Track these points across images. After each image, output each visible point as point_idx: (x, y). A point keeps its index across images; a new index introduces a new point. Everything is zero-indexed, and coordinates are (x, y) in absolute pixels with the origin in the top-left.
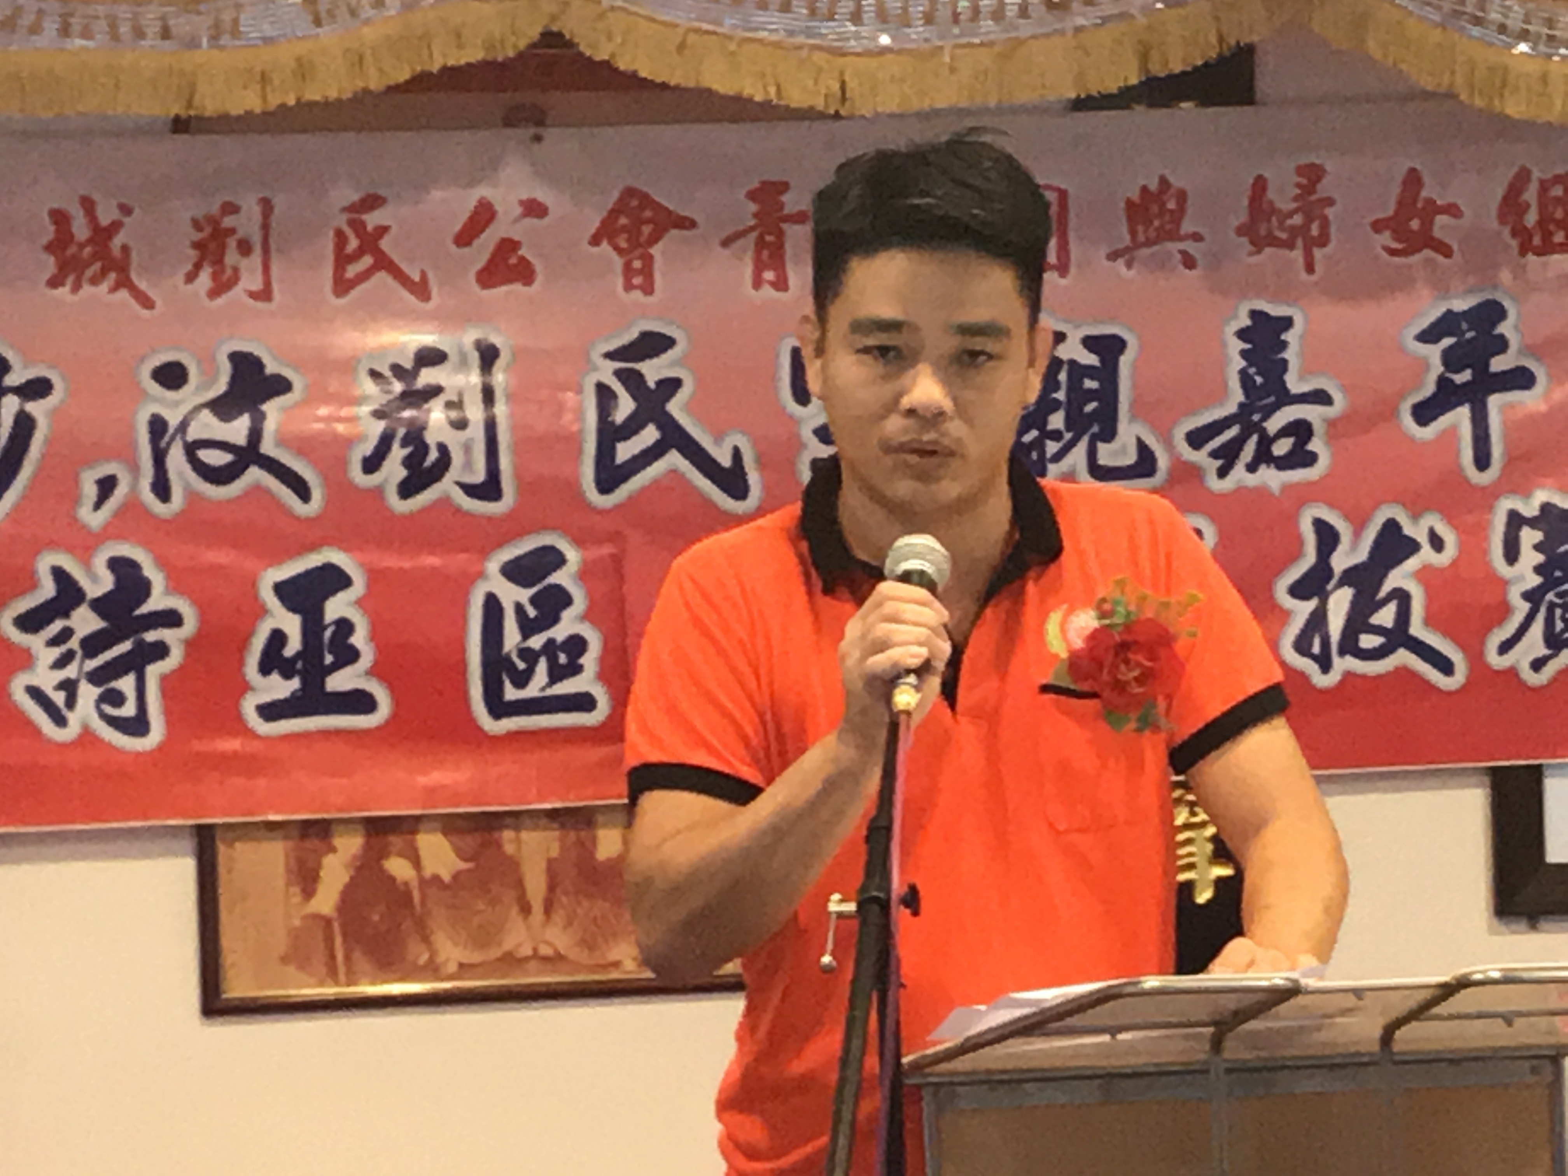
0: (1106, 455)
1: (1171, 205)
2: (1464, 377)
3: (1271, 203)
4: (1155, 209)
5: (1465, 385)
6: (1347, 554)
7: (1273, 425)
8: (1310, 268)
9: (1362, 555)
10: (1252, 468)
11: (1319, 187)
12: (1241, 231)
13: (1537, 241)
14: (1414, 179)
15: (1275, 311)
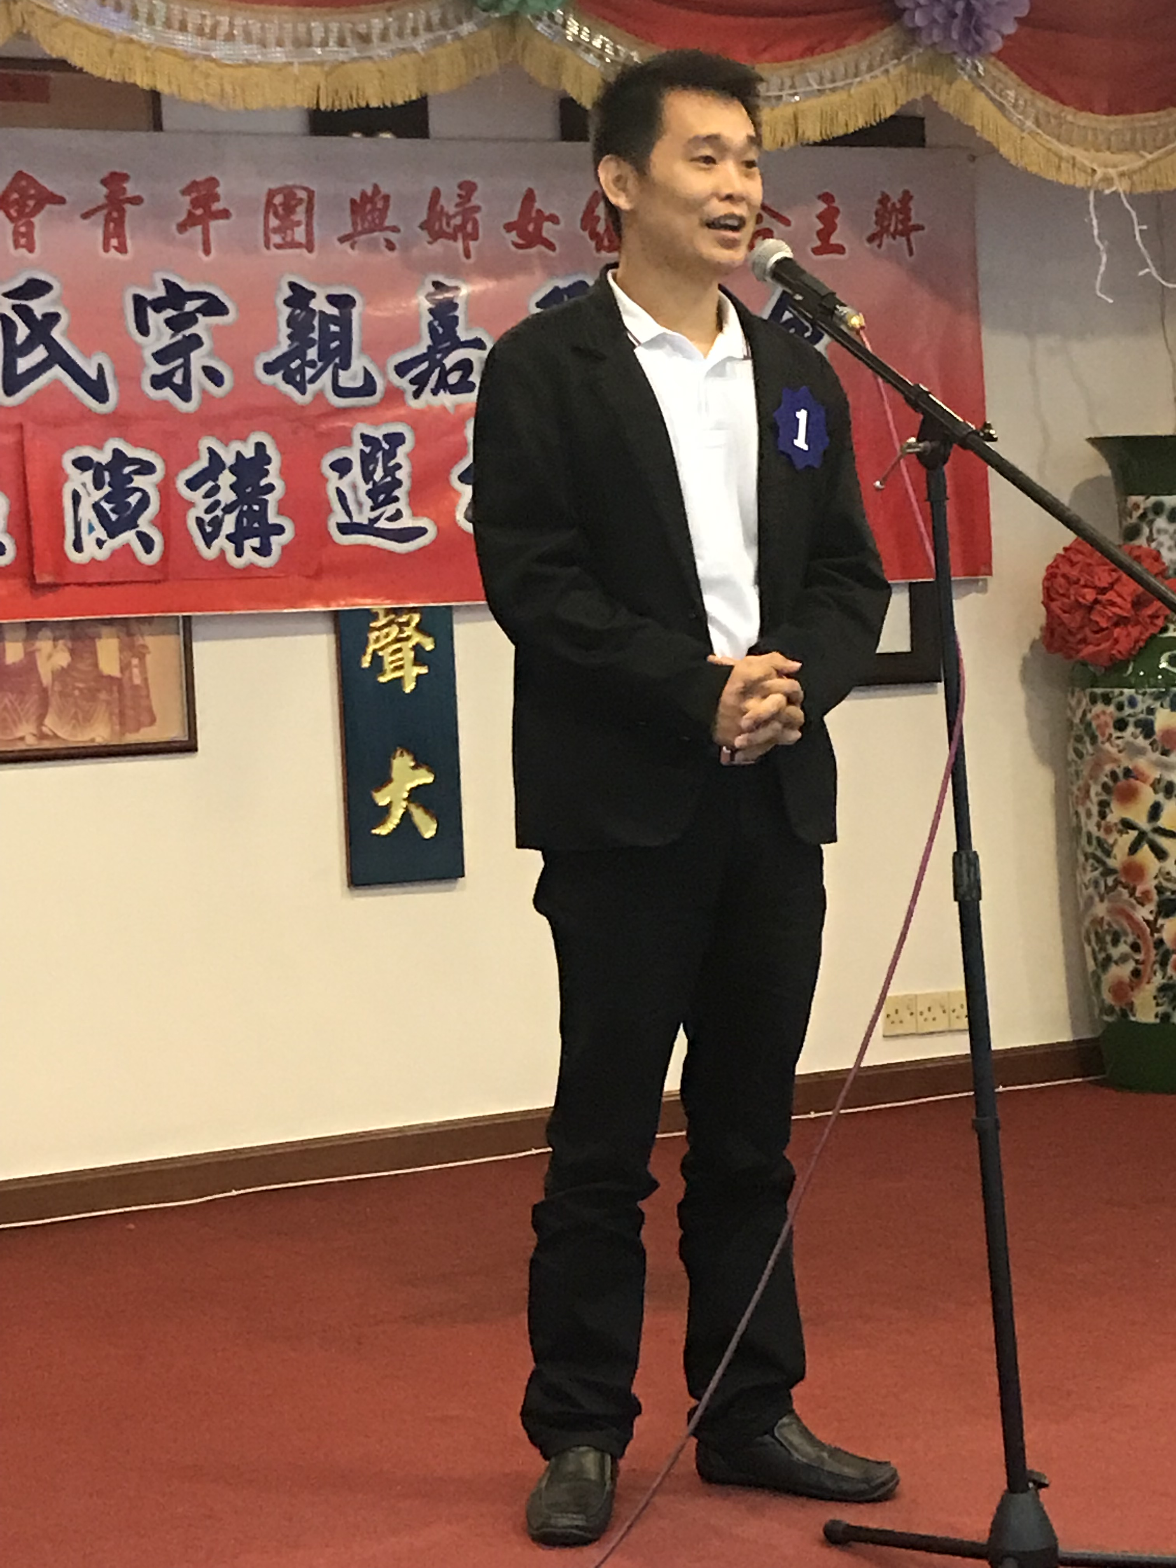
0: (346, 379)
1: (380, 205)
3: (442, 207)
4: (369, 207)
7: (449, 362)
8: (467, 255)
10: (435, 392)
11: (473, 198)
12: (422, 227)
13: (606, 243)
14: (529, 197)
15: (448, 282)
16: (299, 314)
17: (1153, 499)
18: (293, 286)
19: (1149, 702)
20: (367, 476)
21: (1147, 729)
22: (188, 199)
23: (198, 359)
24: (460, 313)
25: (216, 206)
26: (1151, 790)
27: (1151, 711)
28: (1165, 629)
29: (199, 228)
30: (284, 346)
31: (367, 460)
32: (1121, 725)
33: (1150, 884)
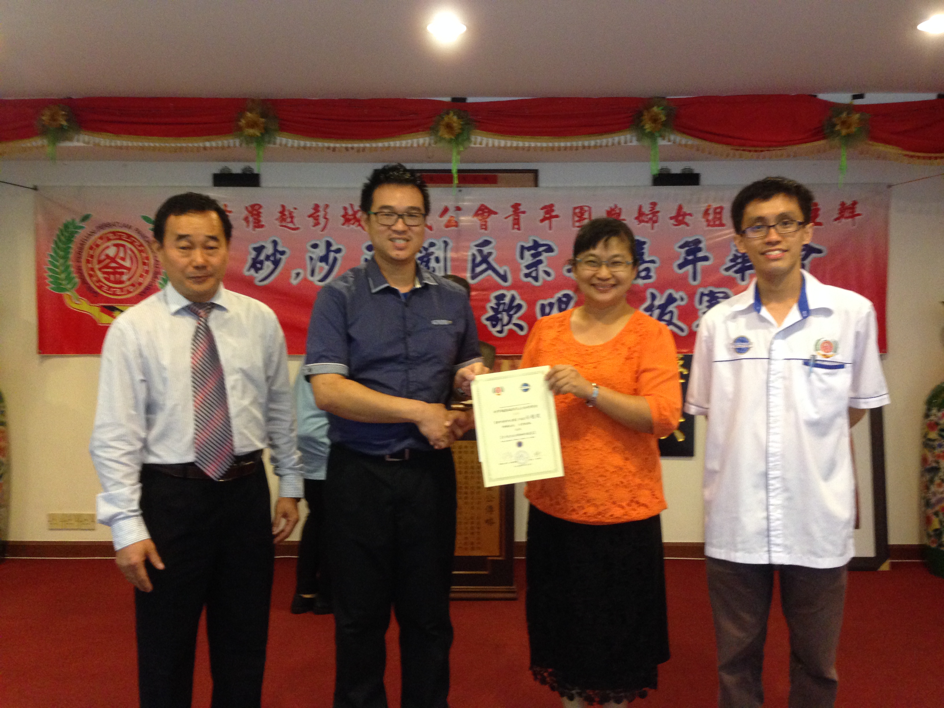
1: (618, 211)
2: (690, 258)
4: (613, 212)
6: (659, 301)
8: (653, 228)
9: (662, 302)
11: (656, 208)
22: (543, 211)
25: (554, 214)
29: (547, 222)
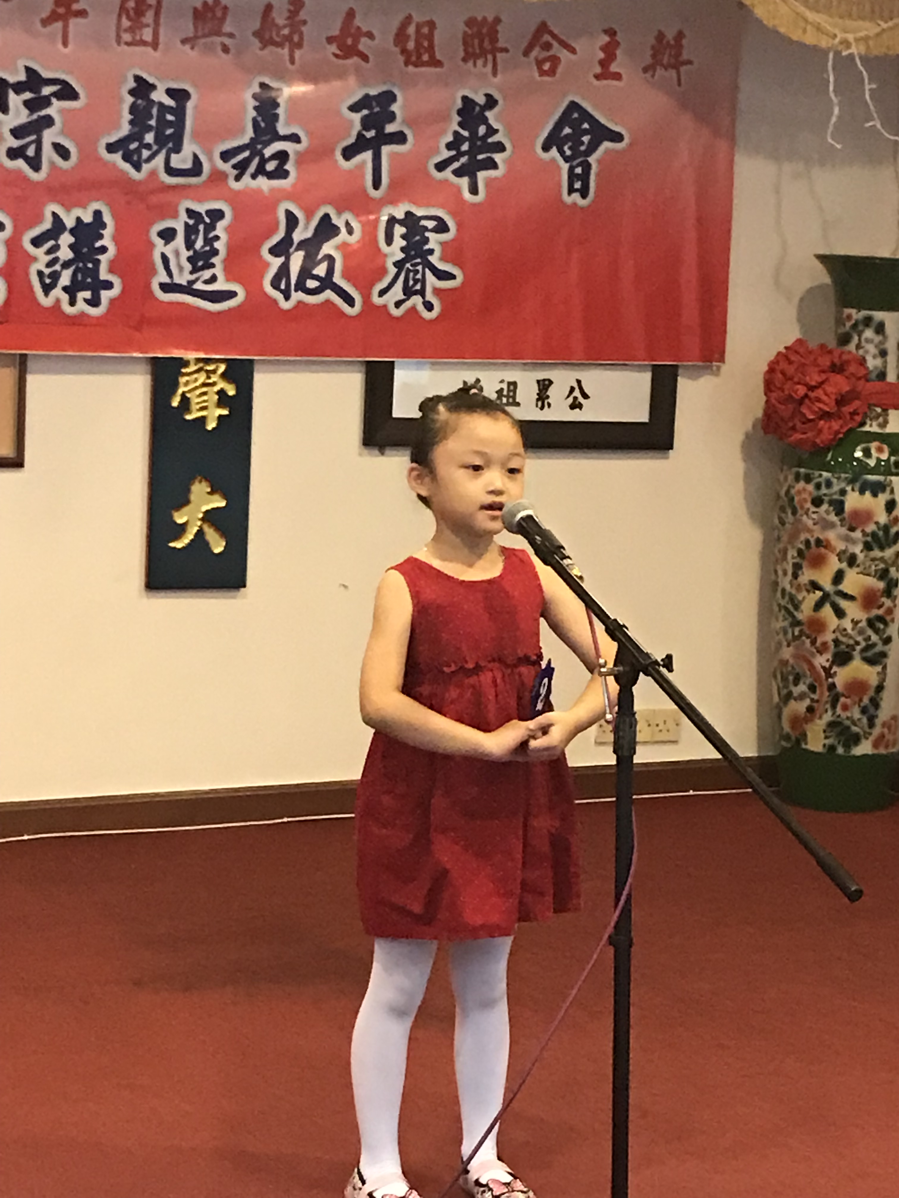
0: (176, 161)
1: (219, 14)
2: (371, 134)
3: (273, 19)
4: (210, 15)
5: (373, 138)
6: (301, 233)
7: (268, 152)
9: (309, 234)
10: (254, 177)
11: (301, 13)
12: (256, 34)
13: (414, 59)
14: (351, 14)
15: (273, 84)
16: (140, 105)
17: (864, 313)
18: (138, 79)
19: (843, 485)
20: (190, 245)
21: (839, 507)
23: (49, 136)
24: (280, 111)
25: (76, 6)
26: (837, 558)
27: (843, 492)
28: (863, 424)
29: (60, 24)
30: (125, 129)
31: (190, 231)
32: (817, 502)
33: (828, 637)
